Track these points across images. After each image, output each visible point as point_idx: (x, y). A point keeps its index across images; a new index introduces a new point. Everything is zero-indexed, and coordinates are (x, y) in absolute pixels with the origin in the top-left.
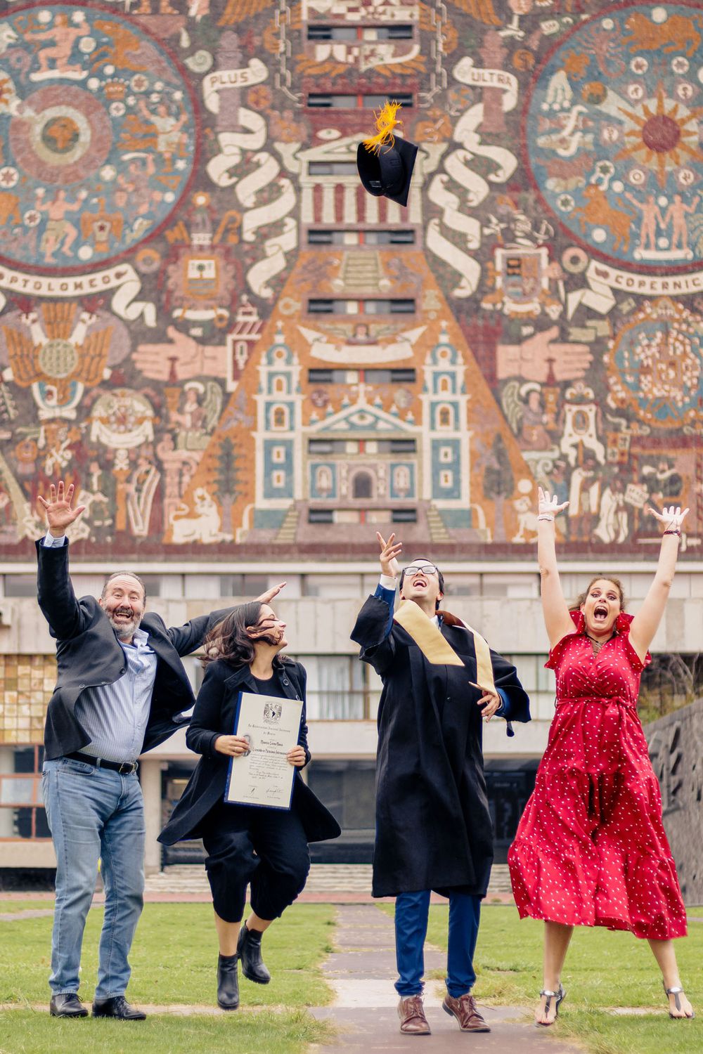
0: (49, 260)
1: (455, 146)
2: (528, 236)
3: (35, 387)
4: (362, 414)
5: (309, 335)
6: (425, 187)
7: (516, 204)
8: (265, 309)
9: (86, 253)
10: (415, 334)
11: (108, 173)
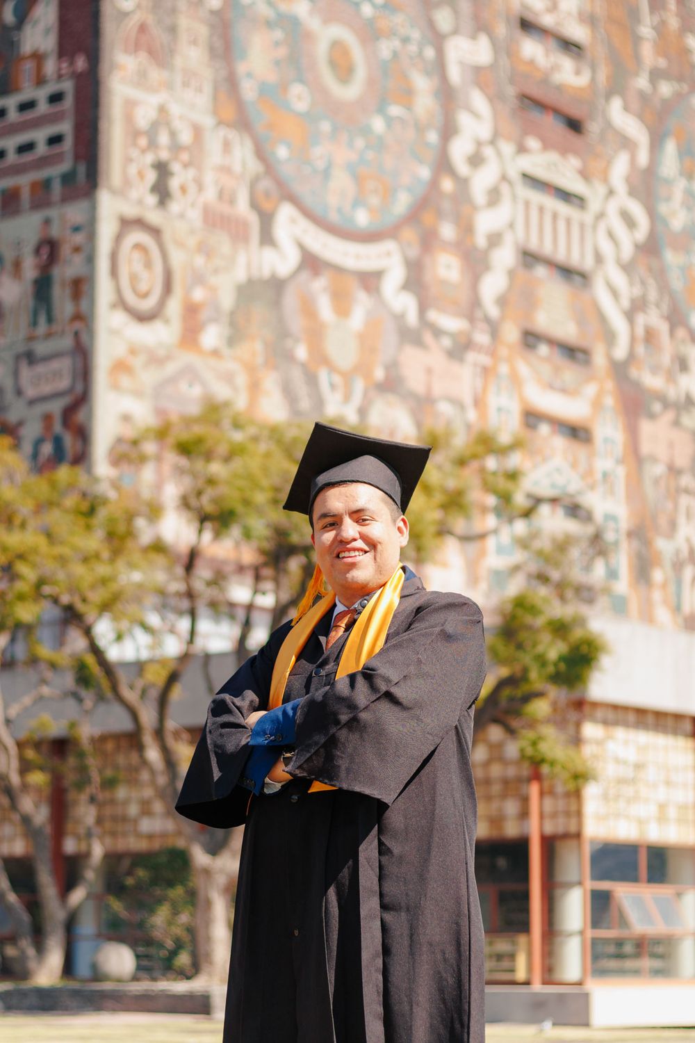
0: (334, 217)
1: (611, 193)
2: (658, 306)
3: (323, 376)
4: (558, 470)
5: (523, 369)
6: (595, 228)
7: (650, 270)
8: (494, 330)
9: (362, 218)
10: (591, 390)
11: (378, 124)
